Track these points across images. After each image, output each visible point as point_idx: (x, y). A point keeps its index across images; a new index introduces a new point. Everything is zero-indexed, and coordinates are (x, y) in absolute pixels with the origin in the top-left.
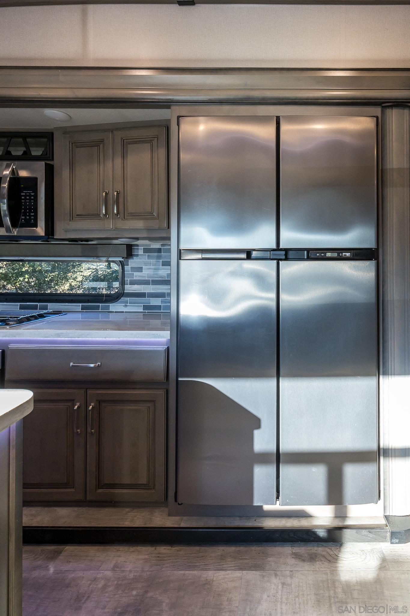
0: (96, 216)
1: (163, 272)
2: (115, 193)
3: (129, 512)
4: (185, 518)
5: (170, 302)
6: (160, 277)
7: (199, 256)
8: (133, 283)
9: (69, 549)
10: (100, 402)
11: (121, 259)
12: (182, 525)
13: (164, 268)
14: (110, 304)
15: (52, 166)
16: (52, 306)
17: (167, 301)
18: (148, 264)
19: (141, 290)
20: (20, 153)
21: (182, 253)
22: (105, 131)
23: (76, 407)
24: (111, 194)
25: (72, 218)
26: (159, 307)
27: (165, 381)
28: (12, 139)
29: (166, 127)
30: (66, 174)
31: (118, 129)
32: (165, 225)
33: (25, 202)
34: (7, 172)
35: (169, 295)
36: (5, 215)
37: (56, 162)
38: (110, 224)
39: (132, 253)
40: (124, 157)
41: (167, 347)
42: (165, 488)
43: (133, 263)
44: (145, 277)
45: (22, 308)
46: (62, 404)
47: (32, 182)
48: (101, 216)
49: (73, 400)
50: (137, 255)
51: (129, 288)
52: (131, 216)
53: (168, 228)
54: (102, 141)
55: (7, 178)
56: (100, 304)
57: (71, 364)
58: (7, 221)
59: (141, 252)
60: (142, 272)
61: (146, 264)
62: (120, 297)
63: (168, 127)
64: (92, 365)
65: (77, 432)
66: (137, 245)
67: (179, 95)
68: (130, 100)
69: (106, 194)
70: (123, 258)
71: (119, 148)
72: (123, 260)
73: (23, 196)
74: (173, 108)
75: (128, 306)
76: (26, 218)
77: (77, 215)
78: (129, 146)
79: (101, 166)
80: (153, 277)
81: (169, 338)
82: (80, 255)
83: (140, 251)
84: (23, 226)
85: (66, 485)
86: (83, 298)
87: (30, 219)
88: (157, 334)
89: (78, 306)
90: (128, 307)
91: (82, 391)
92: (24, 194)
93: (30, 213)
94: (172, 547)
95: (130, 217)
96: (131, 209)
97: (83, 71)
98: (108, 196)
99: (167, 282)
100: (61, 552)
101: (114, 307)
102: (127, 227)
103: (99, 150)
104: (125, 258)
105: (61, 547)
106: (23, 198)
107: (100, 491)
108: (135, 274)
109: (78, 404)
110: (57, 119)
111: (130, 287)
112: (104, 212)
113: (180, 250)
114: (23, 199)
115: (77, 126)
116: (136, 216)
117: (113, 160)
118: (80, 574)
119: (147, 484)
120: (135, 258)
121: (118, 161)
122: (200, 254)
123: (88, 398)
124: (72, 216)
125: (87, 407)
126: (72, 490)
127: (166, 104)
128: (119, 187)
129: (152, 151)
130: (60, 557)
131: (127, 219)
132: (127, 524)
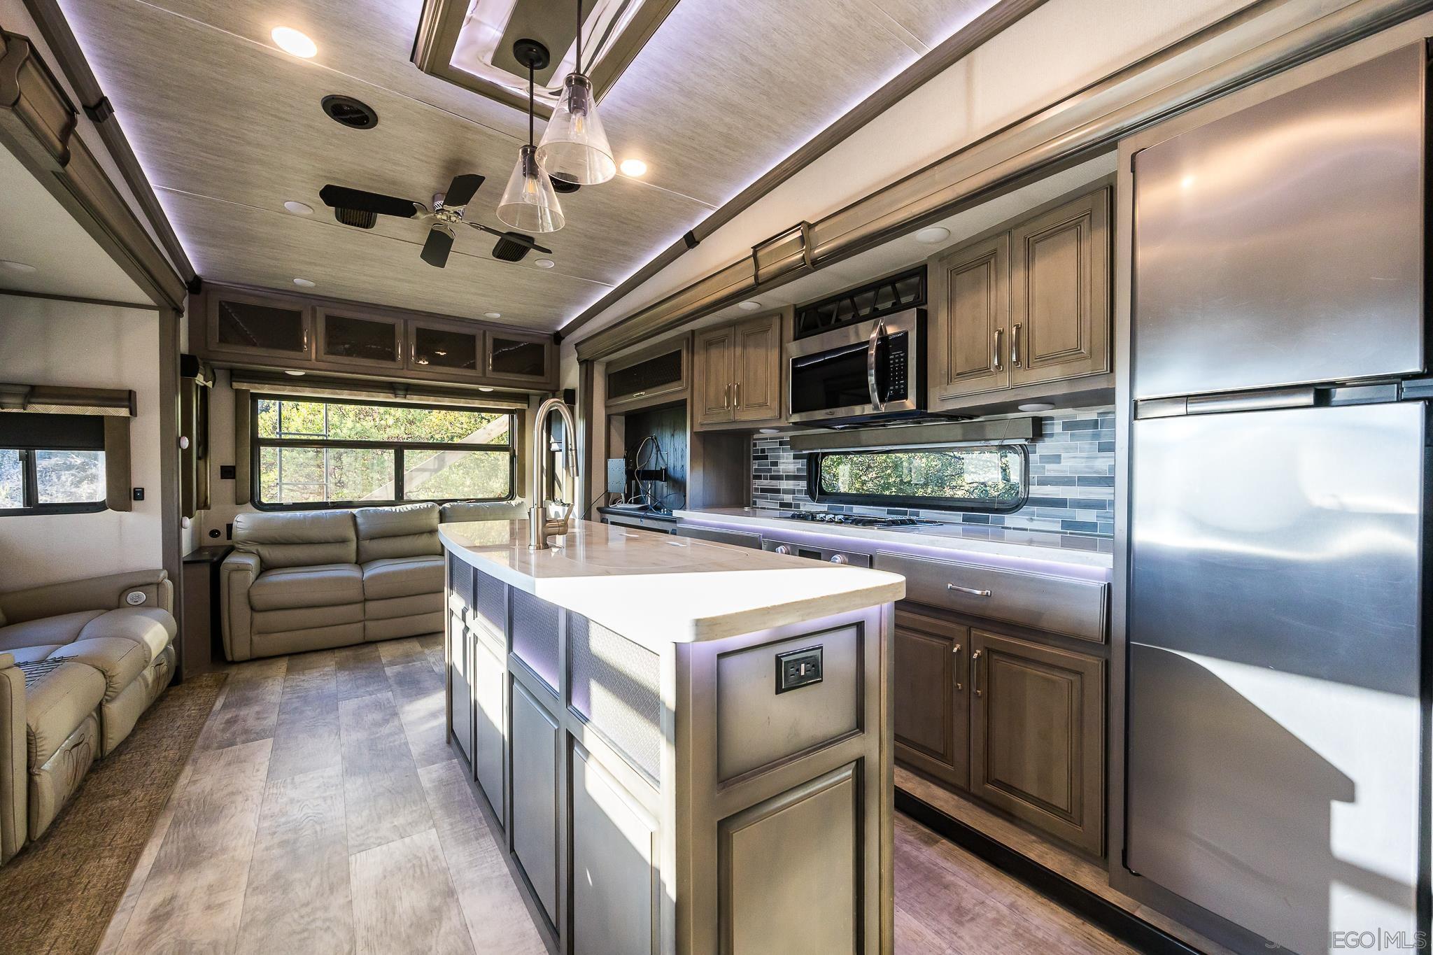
0: (983, 371)
1: (1102, 464)
2: (1014, 329)
3: (1035, 842)
4: (1144, 907)
5: (1114, 518)
6: (1095, 472)
7: (1181, 409)
8: (1043, 482)
9: (946, 844)
10: (989, 651)
11: (1023, 442)
12: (1138, 914)
13: (1105, 455)
14: (1006, 516)
15: (925, 312)
16: (924, 514)
17: (1108, 515)
18: (1071, 448)
19: (1058, 495)
20: (888, 305)
21: (1139, 407)
22: (998, 235)
23: (955, 650)
24: (1008, 333)
25: (950, 380)
26: (1094, 526)
27: (1103, 643)
28: (881, 290)
29: (1107, 188)
30: (942, 317)
31: (1017, 226)
32: (1105, 367)
33: (894, 368)
34: (874, 335)
35: (1112, 503)
36: (873, 391)
37: (929, 307)
38: (1004, 380)
39: (1042, 432)
40: (1028, 264)
41: (1106, 583)
42: (1102, 834)
43: (1043, 448)
44: (1065, 471)
45: (889, 512)
46: (938, 641)
47: (902, 340)
48: (992, 370)
49: (951, 639)
50: (1052, 435)
51: (1036, 491)
52: (1041, 361)
53: (1112, 370)
54: (994, 253)
55: (874, 341)
56: (990, 515)
57: (949, 585)
58: (875, 397)
59: (1058, 428)
60: (1060, 463)
61: (1067, 449)
62: (1022, 505)
63: (1112, 188)
64: (978, 592)
65: (958, 687)
66: (1051, 418)
67: (1134, 116)
68: (1039, 165)
69: (1000, 333)
70: (1027, 439)
71: (1020, 254)
72: (1026, 443)
73: (892, 359)
74: (1121, 144)
75: (1035, 520)
76: (894, 388)
77: (958, 374)
78: (1037, 245)
79: (991, 293)
80: (1081, 472)
81: (1112, 567)
82: (961, 439)
83: (1055, 427)
84: (891, 399)
85: (942, 757)
86: (964, 504)
87: (900, 389)
88: (1087, 558)
89: (958, 516)
90: (1035, 522)
91: (964, 629)
92: (892, 357)
93: (899, 381)
94: (1116, 940)
95: (1039, 364)
96: (1039, 350)
97: (967, 151)
98: (1003, 336)
99: (1109, 481)
100: (937, 842)
101: (1010, 520)
102: (1032, 380)
103: (989, 269)
104: (1030, 440)
105: (938, 837)
106: (891, 362)
107: (989, 787)
108: (1048, 466)
109: (958, 646)
110: (932, 240)
111: (1038, 489)
112: (996, 363)
113: (1136, 402)
114: (892, 364)
115: (959, 243)
116: (1046, 360)
117: (1010, 277)
118: (962, 883)
119: (1067, 812)
120: (1046, 439)
121: (1019, 275)
122: (1182, 405)
123: (972, 642)
124: (952, 376)
125: (970, 655)
126: (950, 767)
127: (1108, 144)
128: (1020, 318)
129: (1079, 240)
130: (935, 847)
131: (1033, 368)
132: (1032, 856)
